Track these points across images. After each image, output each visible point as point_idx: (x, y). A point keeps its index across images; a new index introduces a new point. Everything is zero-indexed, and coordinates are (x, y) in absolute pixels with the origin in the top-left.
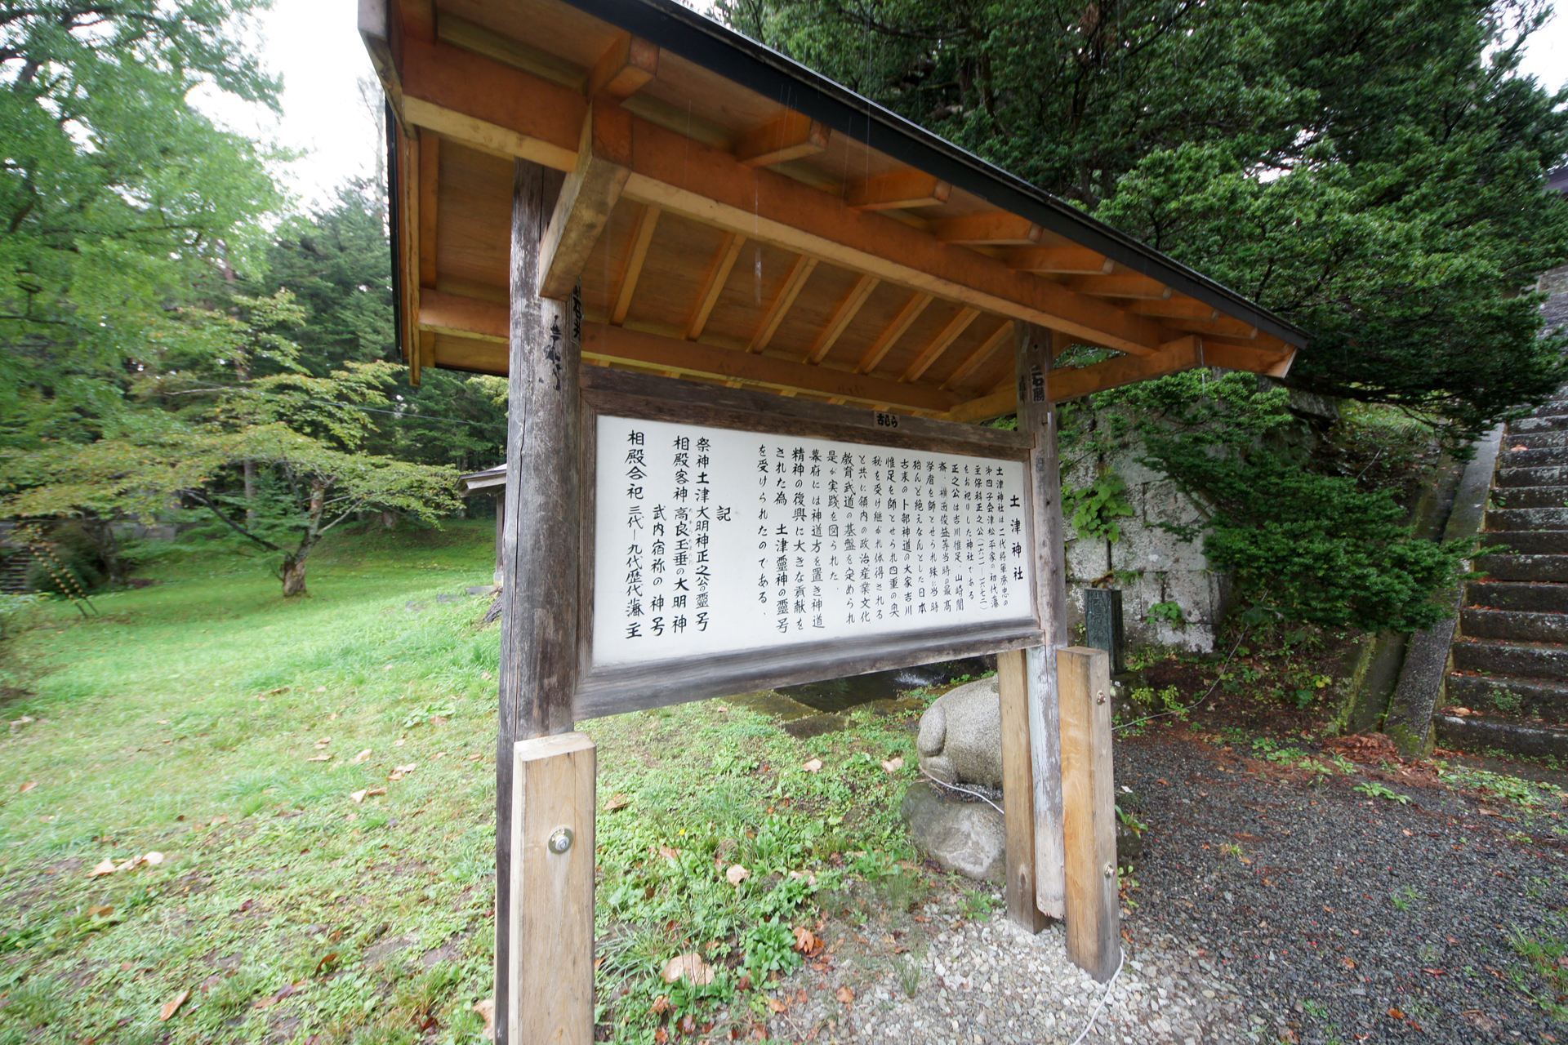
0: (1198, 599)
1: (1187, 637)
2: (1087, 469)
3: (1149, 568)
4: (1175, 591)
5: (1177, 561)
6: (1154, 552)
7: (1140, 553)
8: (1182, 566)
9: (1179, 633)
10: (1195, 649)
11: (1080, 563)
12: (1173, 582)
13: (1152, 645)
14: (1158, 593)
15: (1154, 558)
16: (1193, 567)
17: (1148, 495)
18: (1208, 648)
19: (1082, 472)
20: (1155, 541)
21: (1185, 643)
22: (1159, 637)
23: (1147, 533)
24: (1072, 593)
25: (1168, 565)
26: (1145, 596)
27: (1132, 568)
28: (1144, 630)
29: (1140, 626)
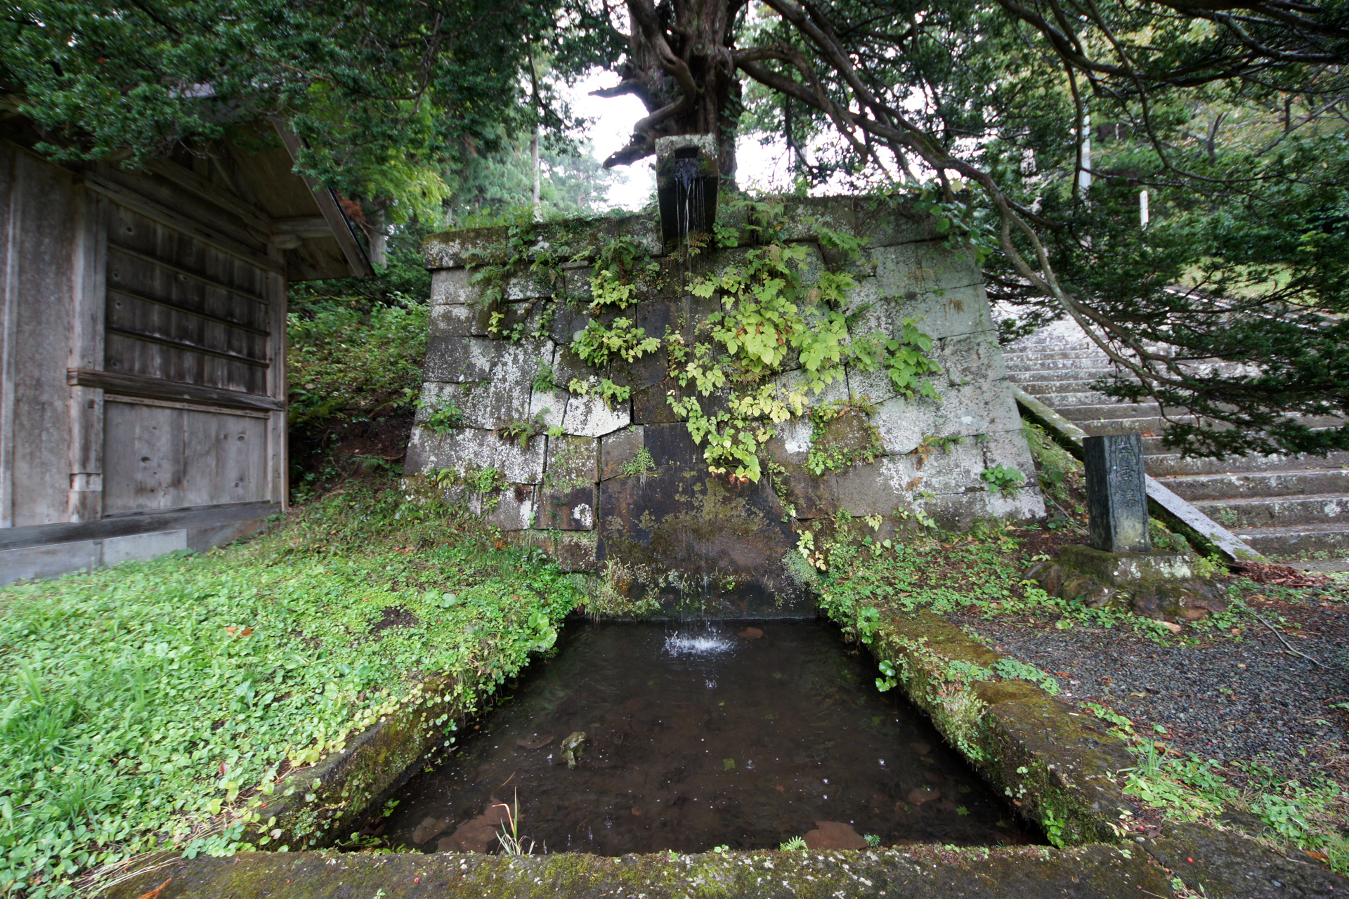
0: (1021, 460)
1: (1018, 503)
2: (878, 318)
3: (964, 432)
4: (996, 454)
5: (992, 421)
6: (967, 413)
7: (951, 416)
8: (999, 427)
9: (1009, 500)
10: (1029, 516)
11: (889, 431)
12: (992, 445)
13: (983, 519)
14: (980, 459)
15: (967, 420)
16: (1010, 426)
17: (947, 351)
18: (1041, 513)
19: (873, 323)
20: (965, 401)
21: (1017, 511)
22: (988, 508)
23: (954, 392)
24: (883, 470)
25: (984, 427)
26: (966, 464)
27: (946, 432)
28: (971, 503)
29: (965, 499)
